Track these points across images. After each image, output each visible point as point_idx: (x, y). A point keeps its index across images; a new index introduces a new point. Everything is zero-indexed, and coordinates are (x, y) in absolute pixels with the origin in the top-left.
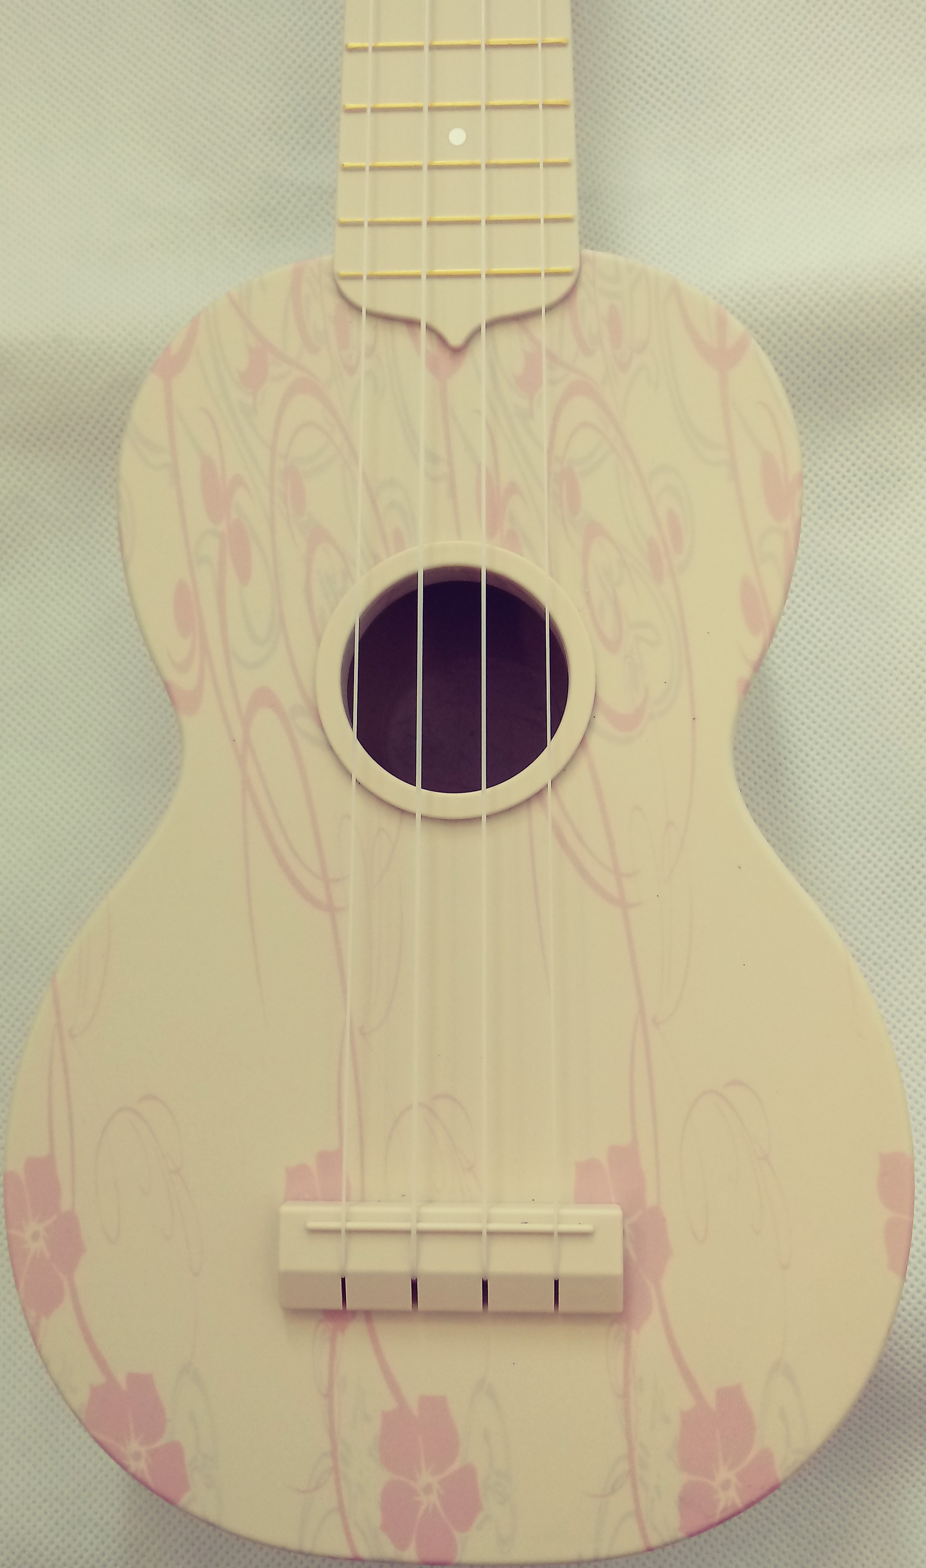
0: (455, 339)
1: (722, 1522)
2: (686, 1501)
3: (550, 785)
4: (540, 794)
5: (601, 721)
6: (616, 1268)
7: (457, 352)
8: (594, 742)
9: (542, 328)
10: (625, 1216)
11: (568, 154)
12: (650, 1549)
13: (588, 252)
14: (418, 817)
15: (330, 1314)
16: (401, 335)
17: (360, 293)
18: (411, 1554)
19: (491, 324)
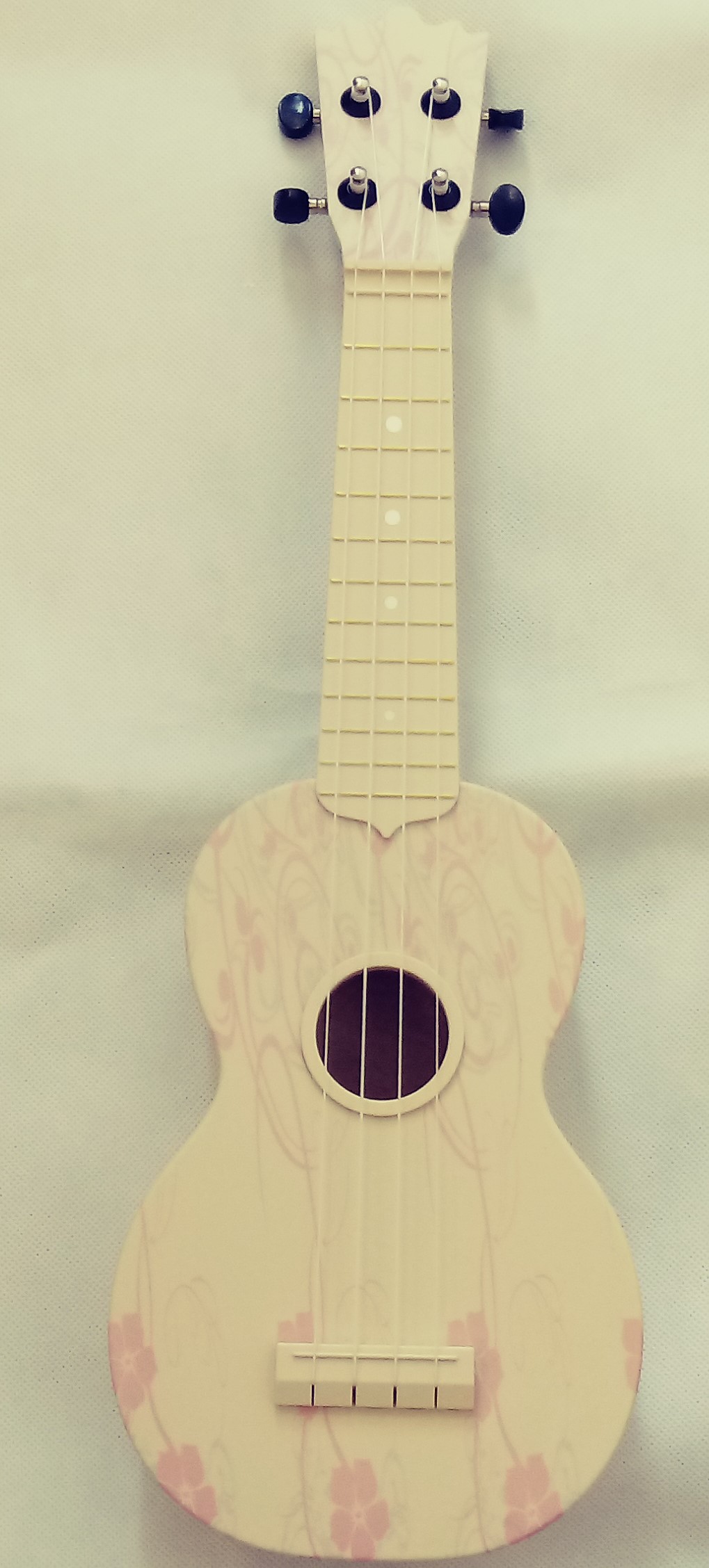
0: (386, 833)
1: (529, 1536)
2: (510, 1521)
3: (437, 1097)
4: (431, 1102)
5: (467, 1060)
6: (470, 1381)
7: (387, 840)
8: (464, 1073)
9: (437, 828)
10: (476, 1354)
11: (453, 728)
12: (488, 1552)
13: (465, 784)
14: (362, 1115)
15: (302, 1408)
16: (355, 830)
17: (333, 805)
18: (348, 1554)
19: (408, 825)
